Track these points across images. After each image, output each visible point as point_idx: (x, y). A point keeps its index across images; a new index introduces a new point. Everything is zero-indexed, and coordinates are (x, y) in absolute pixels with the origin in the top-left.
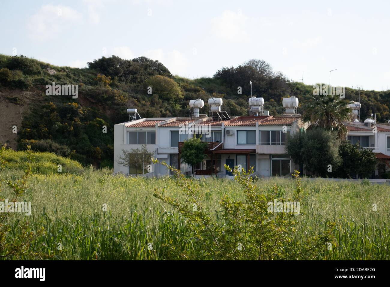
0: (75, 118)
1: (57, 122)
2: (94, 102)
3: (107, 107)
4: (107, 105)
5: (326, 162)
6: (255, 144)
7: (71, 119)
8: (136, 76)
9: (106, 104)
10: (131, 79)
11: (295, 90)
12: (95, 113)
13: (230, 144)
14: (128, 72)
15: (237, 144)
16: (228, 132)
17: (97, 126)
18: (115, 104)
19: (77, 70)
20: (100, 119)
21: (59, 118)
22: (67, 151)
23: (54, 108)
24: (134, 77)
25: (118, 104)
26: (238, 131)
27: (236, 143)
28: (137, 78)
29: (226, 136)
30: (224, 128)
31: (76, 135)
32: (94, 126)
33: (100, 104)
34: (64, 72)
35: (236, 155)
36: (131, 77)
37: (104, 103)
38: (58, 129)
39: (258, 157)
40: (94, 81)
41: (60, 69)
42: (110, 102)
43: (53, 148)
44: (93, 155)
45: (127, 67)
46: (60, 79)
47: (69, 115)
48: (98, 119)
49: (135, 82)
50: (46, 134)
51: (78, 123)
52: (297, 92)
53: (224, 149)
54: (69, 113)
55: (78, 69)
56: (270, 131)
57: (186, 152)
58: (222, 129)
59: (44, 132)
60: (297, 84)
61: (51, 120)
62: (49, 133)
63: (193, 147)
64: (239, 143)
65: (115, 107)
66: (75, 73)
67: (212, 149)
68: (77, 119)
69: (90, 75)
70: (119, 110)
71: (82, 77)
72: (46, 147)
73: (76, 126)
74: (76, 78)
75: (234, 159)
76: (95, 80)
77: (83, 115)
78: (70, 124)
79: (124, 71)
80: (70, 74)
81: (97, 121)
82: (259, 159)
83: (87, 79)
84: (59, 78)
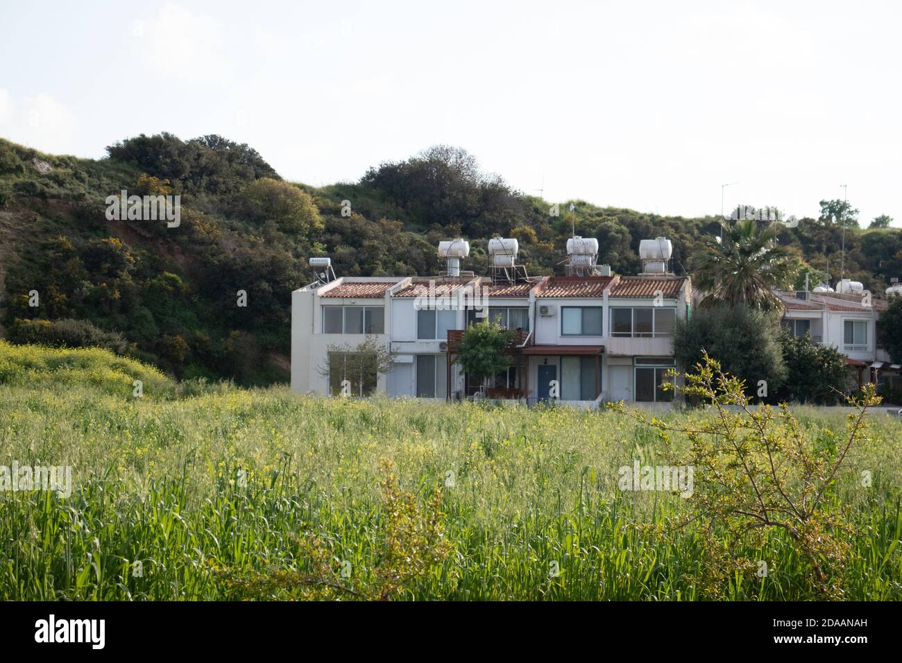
0: (120, 273)
1: (84, 282)
2: (147, 236)
3: (177, 247)
4: (179, 244)
5: (757, 373)
6: (601, 335)
7: (112, 274)
8: (215, 177)
9: (175, 241)
10: (206, 184)
11: (534, 214)
12: (155, 260)
13: (548, 333)
14: (198, 171)
15: (562, 334)
16: (544, 310)
17: (167, 290)
18: (195, 242)
19: (91, 163)
20: (172, 275)
21: (85, 272)
22: (121, 345)
23: (69, 249)
24: (210, 180)
25: (202, 243)
26: (562, 307)
27: (560, 334)
28: (217, 183)
29: (539, 319)
30: (535, 303)
31: (125, 308)
32: (163, 289)
33: (161, 241)
34: (66, 167)
35: (559, 357)
36: (205, 180)
37: (169, 239)
38: (89, 296)
39: (607, 362)
40: (133, 189)
41: (58, 162)
42: (185, 238)
43: (94, 337)
44: (168, 354)
45: (195, 159)
46: (64, 183)
47: (108, 265)
48: (167, 274)
49: (214, 192)
50: (63, 307)
51: (127, 282)
52: (537, 218)
53: (534, 346)
54: (106, 261)
55: (92, 161)
56: (631, 309)
57: (473, 351)
58: (530, 303)
59: (59, 302)
60: (530, 200)
61: (68, 275)
62: (69, 305)
63: (488, 341)
64: (564, 333)
65: (197, 248)
66: (91, 170)
67: (520, 346)
68: (125, 274)
69: (121, 175)
70: (206, 254)
71: (105, 180)
72: (78, 335)
73: (124, 291)
74: (96, 182)
75: (555, 366)
76: (135, 186)
77: (135, 265)
78: (111, 286)
79: (192, 167)
80: (81, 174)
81: (167, 279)
82: (610, 367)
83: (118, 184)
84: (62, 181)
